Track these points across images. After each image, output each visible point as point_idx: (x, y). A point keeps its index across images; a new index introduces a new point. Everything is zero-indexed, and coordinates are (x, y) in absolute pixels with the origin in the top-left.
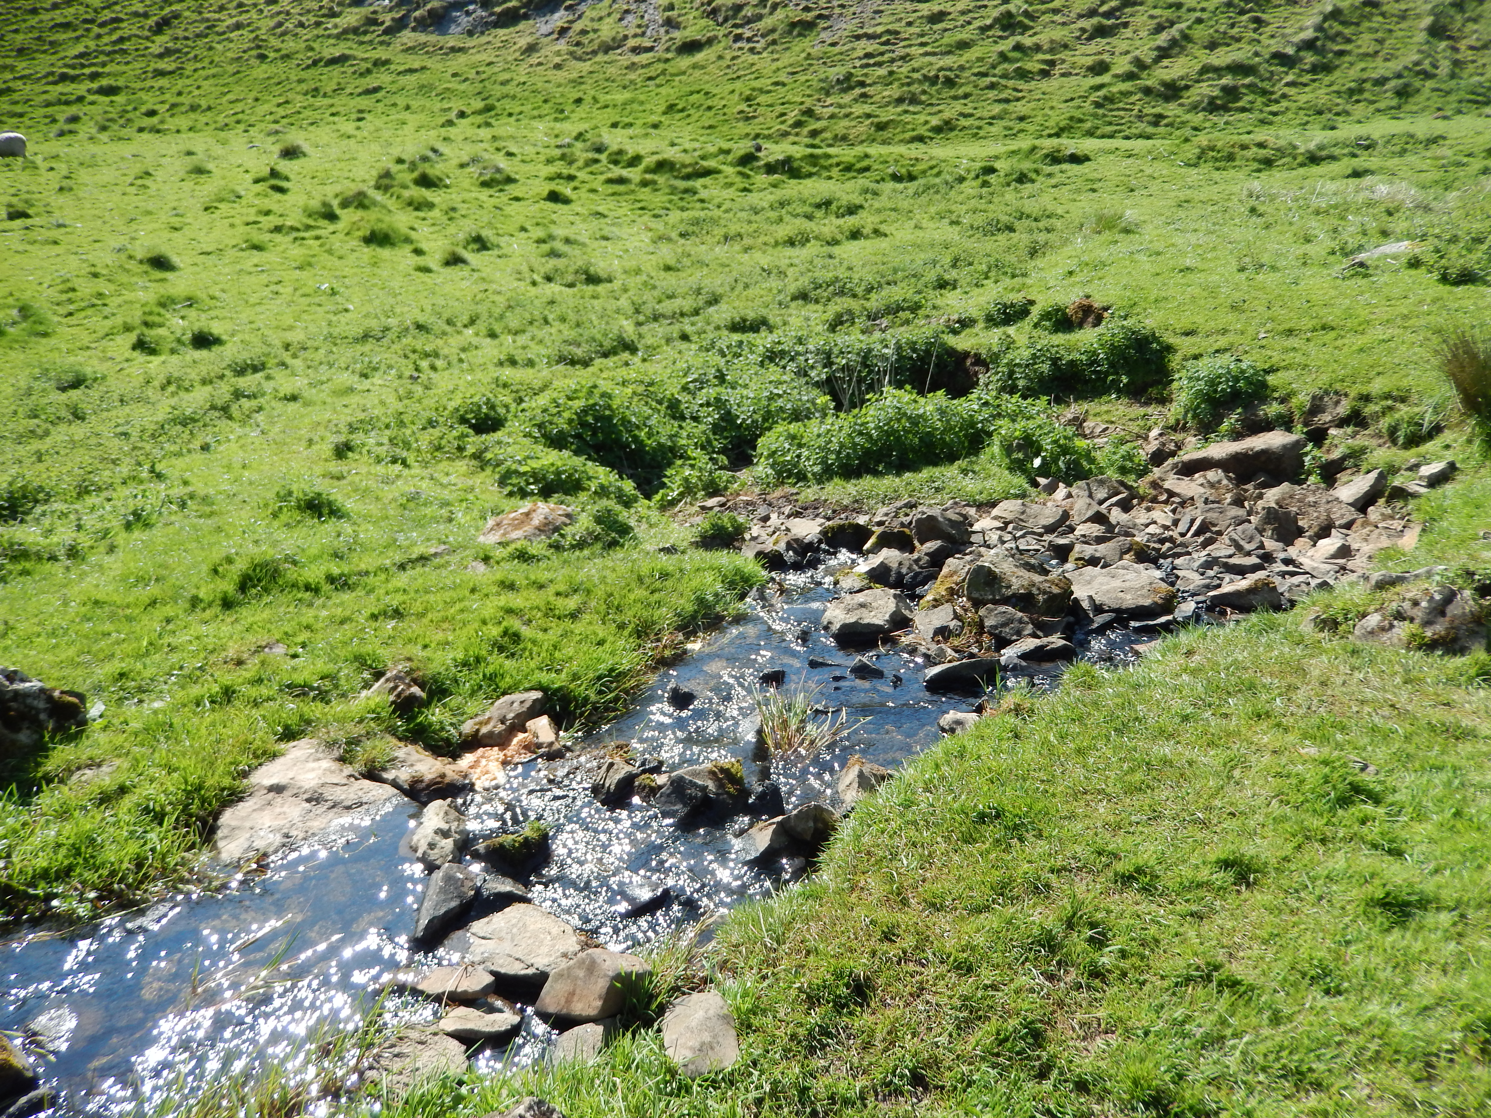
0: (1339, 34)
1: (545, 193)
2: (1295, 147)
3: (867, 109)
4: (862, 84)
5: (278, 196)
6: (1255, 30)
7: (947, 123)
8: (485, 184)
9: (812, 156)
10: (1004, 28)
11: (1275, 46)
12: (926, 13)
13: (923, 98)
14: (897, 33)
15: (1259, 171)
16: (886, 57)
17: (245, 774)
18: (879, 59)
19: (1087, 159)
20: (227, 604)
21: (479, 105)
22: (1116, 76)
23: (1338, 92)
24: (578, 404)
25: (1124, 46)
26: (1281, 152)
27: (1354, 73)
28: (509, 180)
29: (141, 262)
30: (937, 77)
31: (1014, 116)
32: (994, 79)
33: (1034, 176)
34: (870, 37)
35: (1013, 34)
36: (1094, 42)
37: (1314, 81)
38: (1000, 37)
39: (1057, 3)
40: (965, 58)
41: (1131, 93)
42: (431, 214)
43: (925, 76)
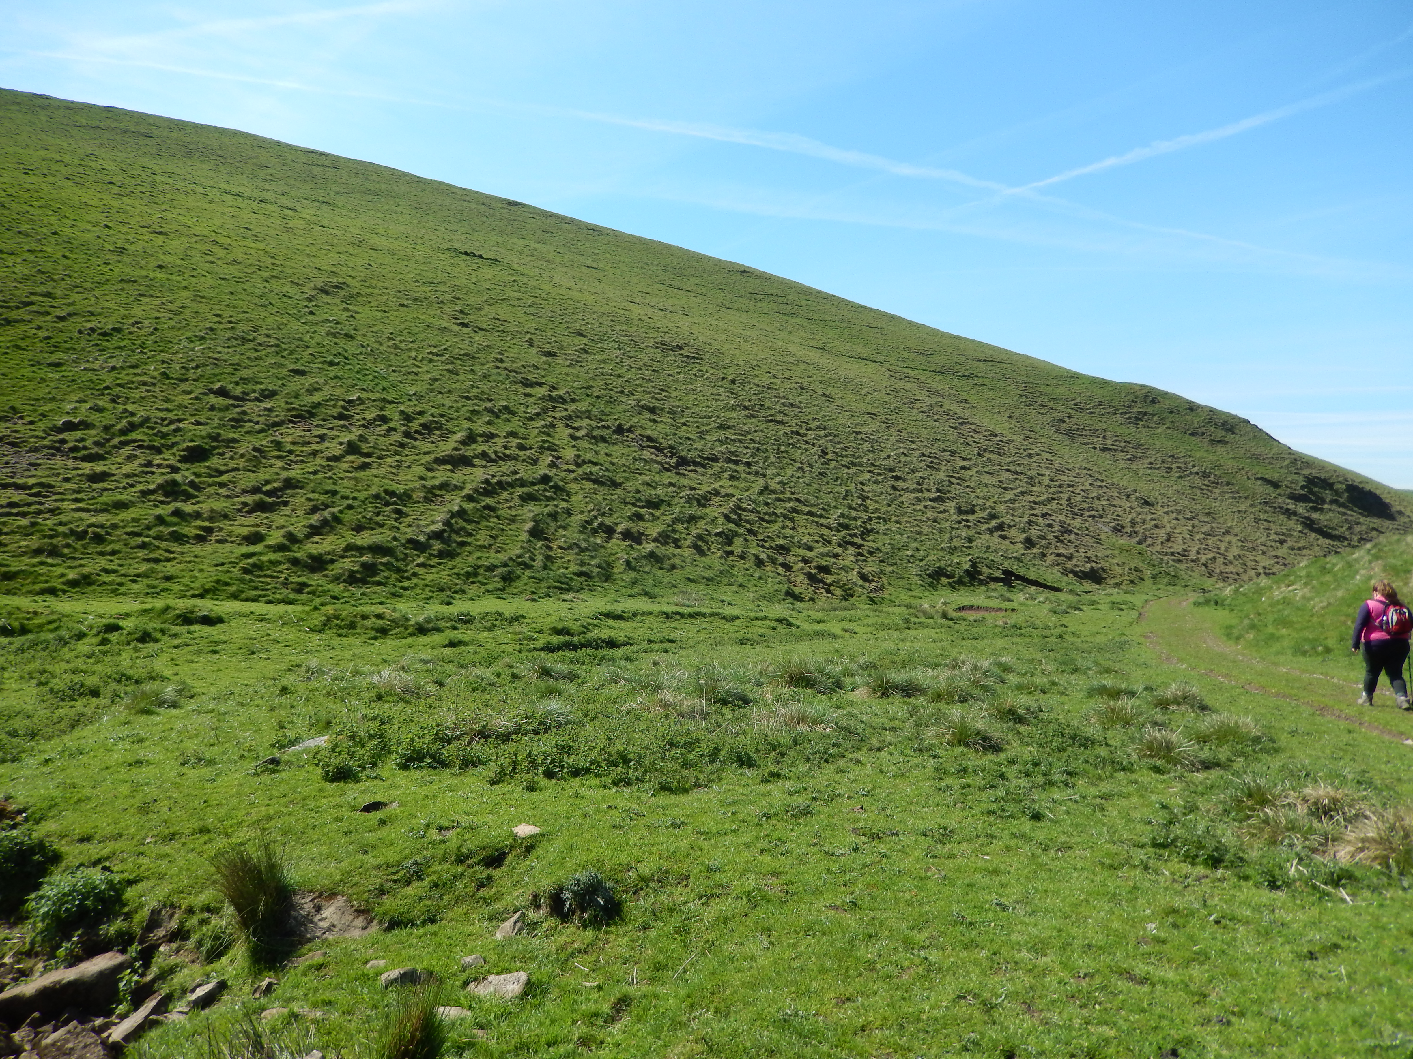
0: (462, 529)
2: (408, 620)
6: (396, 520)
7: (86, 577)
10: (166, 495)
11: (410, 533)
12: (87, 472)
13: (66, 551)
14: (51, 486)
15: (375, 638)
16: (33, 508)
18: (25, 509)
19: (220, 620)
22: (269, 547)
23: (458, 574)
25: (280, 521)
26: (396, 623)
27: (471, 560)
31: (161, 575)
32: (146, 540)
33: (159, 635)
34: (17, 487)
35: (175, 501)
36: (253, 515)
37: (440, 564)
38: (162, 502)
39: (224, 478)
40: (120, 517)
41: (280, 563)
43: (72, 530)
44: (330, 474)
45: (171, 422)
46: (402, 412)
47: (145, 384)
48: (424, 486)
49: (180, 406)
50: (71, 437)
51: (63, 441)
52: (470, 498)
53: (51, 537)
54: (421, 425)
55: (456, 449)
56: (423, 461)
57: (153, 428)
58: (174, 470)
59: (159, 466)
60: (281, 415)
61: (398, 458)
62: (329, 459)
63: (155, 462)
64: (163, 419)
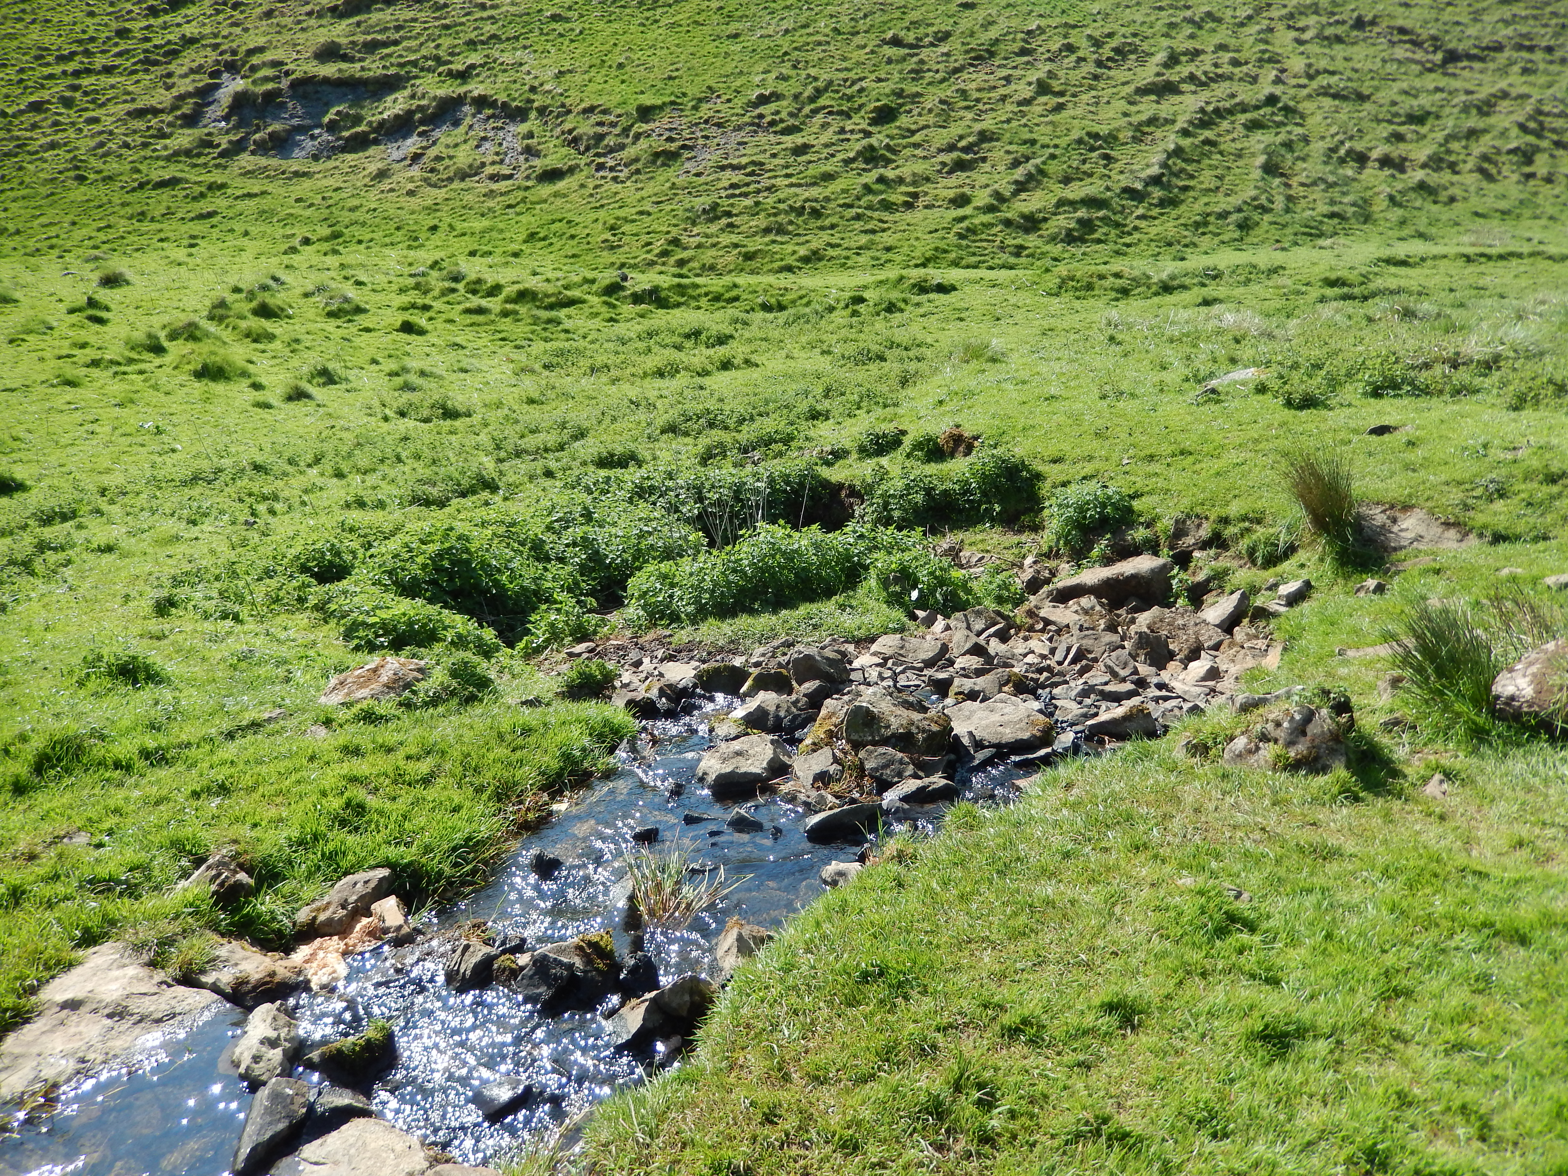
0: (1182, 170)
1: (398, 324)
2: (1149, 277)
3: (735, 238)
4: (729, 214)
5: (97, 327)
6: (1105, 166)
7: (815, 253)
8: (331, 314)
9: (679, 285)
10: (867, 162)
11: (1125, 181)
12: (790, 145)
13: (790, 228)
14: (762, 164)
15: (1117, 300)
16: (752, 188)
17: (33, 991)
18: (744, 189)
19: (954, 288)
20: (19, 789)
21: (326, 231)
22: (977, 208)
23: (1185, 225)
24: (432, 548)
25: (983, 180)
26: (1136, 282)
27: (1198, 207)
28: (359, 310)
30: (803, 208)
31: (881, 246)
32: (860, 211)
33: (903, 306)
34: (734, 167)
35: (876, 167)
36: (954, 176)
37: (1162, 214)
38: (864, 170)
39: (917, 138)
40: (830, 189)
41: (990, 225)
42: (271, 346)
43: (791, 207)
44: (1024, 121)
45: (853, 83)
46: (1090, 37)
47: (819, 44)
48: (1130, 124)
49: (858, 64)
50: (766, 110)
51: (761, 116)
52: (1185, 133)
53: (775, 215)
54: (1113, 50)
55: (1158, 74)
56: (1123, 94)
57: (837, 92)
58: (868, 134)
59: (852, 132)
60: (960, 59)
61: (1093, 93)
62: (1020, 104)
63: (848, 128)
64: (846, 80)
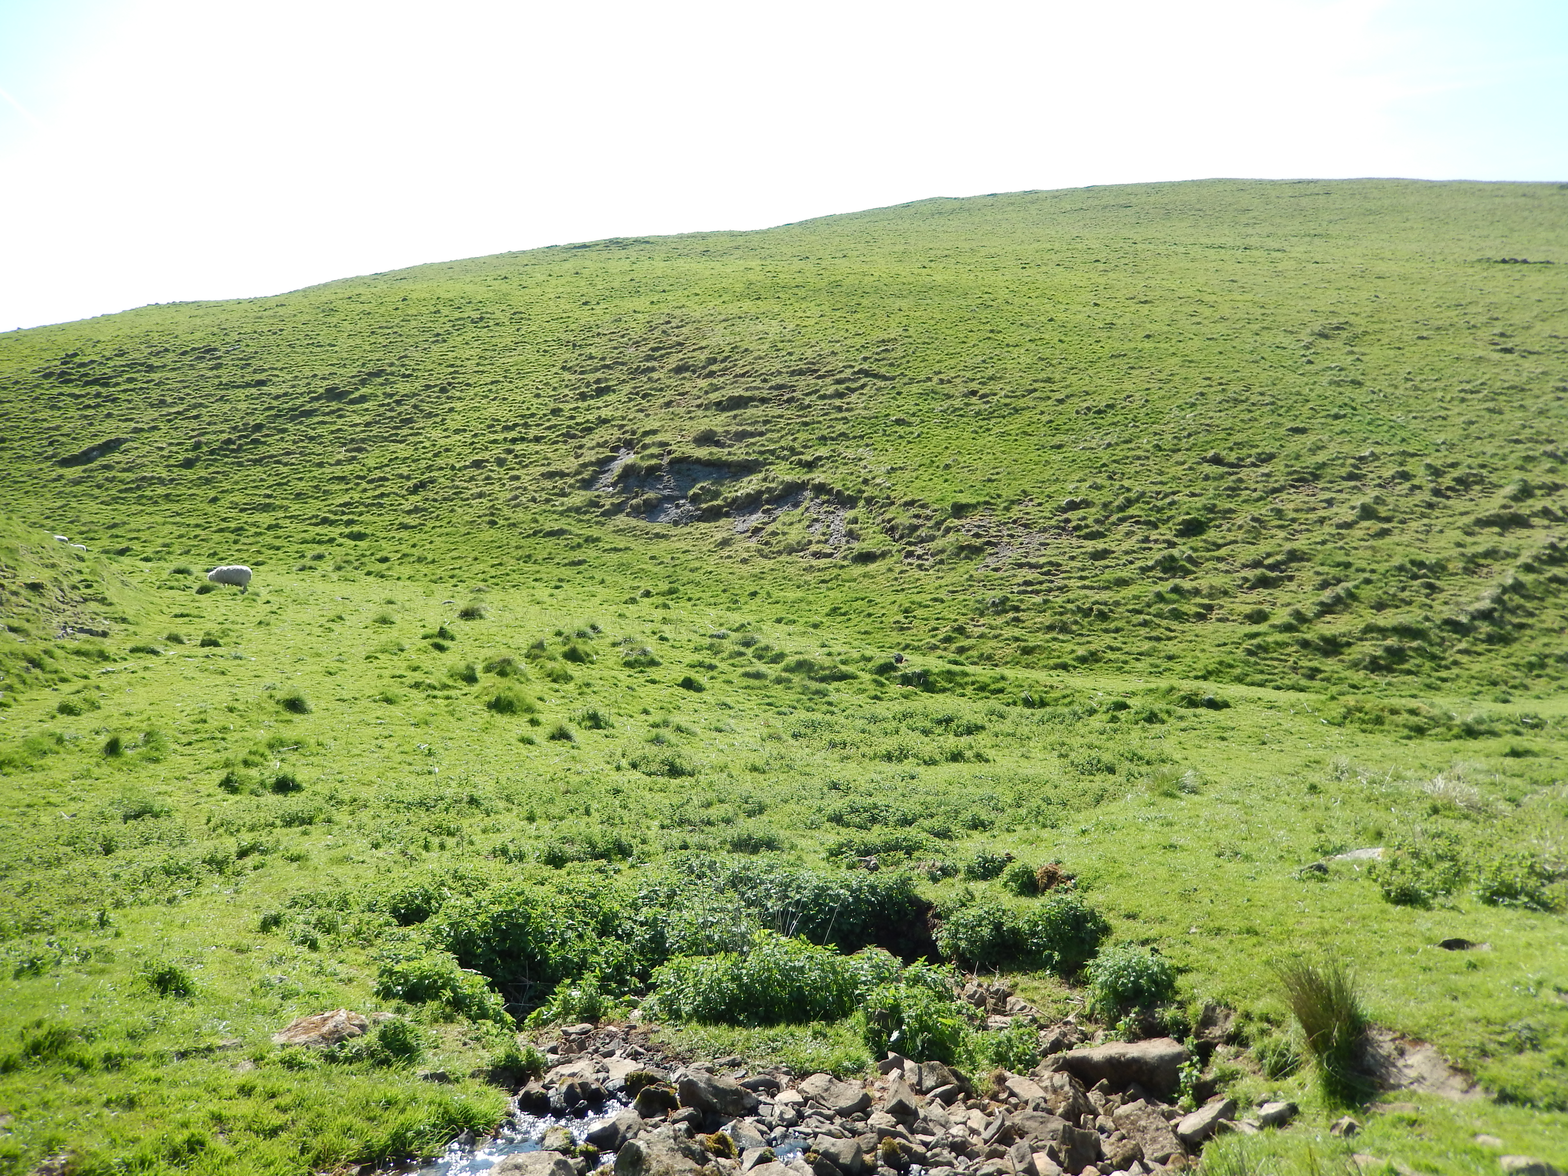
0: (1519, 607)
1: (681, 679)
2: (1451, 718)
3: (1017, 632)
4: (1017, 609)
5: (436, 653)
6: (1427, 596)
7: (1093, 654)
8: (628, 664)
9: (949, 672)
10: (1165, 571)
11: (1447, 613)
12: (1090, 550)
13: (1074, 628)
14: (1059, 565)
15: (1409, 738)
16: (1045, 586)
18: (1037, 587)
19: (1226, 705)
21: (664, 586)
22: (1273, 626)
23: (1516, 665)
24: (496, 909)
25: (1286, 598)
26: (1435, 721)
27: (1535, 647)
28: (653, 663)
29: (278, 702)
30: (1091, 609)
31: (1163, 654)
32: (1148, 617)
33: (1165, 717)
34: (1031, 566)
35: (1174, 577)
36: (1255, 592)
37: (1490, 651)
38: (1161, 579)
39: (1222, 552)
40: (1121, 595)
41: (1287, 645)
42: (566, 687)
43: (1078, 607)
44: (1341, 543)
45: (1166, 496)
46: (1429, 466)
47: (1139, 458)
48: (1463, 555)
49: (1174, 478)
50: (1074, 516)
51: (1068, 521)
52: (1528, 568)
53: (1061, 614)
54: (1454, 479)
55: (1504, 507)
56: (1459, 524)
57: (1148, 503)
58: (1171, 545)
59: (1156, 541)
60: (1281, 480)
61: (1426, 521)
62: (1339, 526)
63: (1152, 538)
64: (1158, 493)
